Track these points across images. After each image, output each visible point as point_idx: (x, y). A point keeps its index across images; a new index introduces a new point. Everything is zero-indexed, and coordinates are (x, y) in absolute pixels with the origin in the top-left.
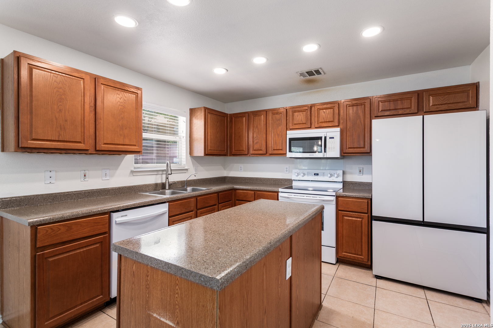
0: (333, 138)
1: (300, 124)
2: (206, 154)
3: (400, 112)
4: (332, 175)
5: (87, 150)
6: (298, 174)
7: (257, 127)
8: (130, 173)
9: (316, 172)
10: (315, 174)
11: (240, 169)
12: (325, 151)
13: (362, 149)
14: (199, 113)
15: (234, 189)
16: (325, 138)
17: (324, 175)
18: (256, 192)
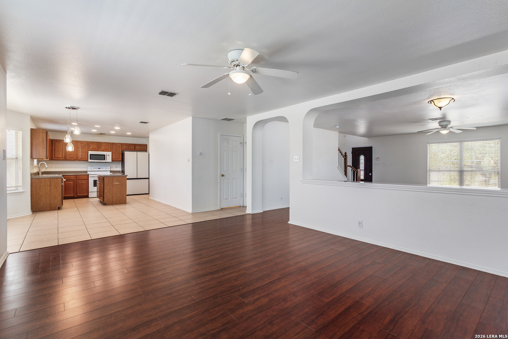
0: (109, 155)
1: (94, 149)
3: (131, 150)
4: (106, 168)
6: (91, 169)
10: (99, 168)
12: (106, 160)
13: (119, 160)
16: (106, 155)
17: (102, 168)
18: (76, 176)
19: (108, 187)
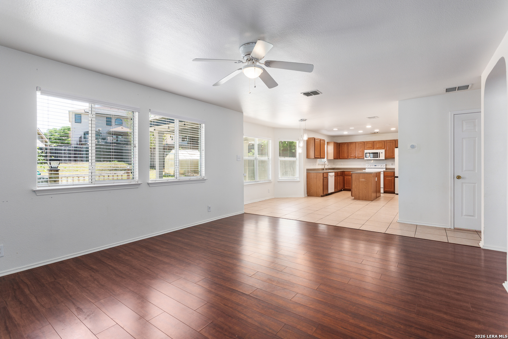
1: (370, 148)
2: (334, 159)
4: (381, 166)
5: (319, 158)
6: (368, 166)
7: (352, 148)
8: (318, 164)
10: (375, 166)
11: (341, 164)
13: (391, 157)
14: (331, 144)
15: (343, 171)
17: (378, 166)
19: (356, 182)
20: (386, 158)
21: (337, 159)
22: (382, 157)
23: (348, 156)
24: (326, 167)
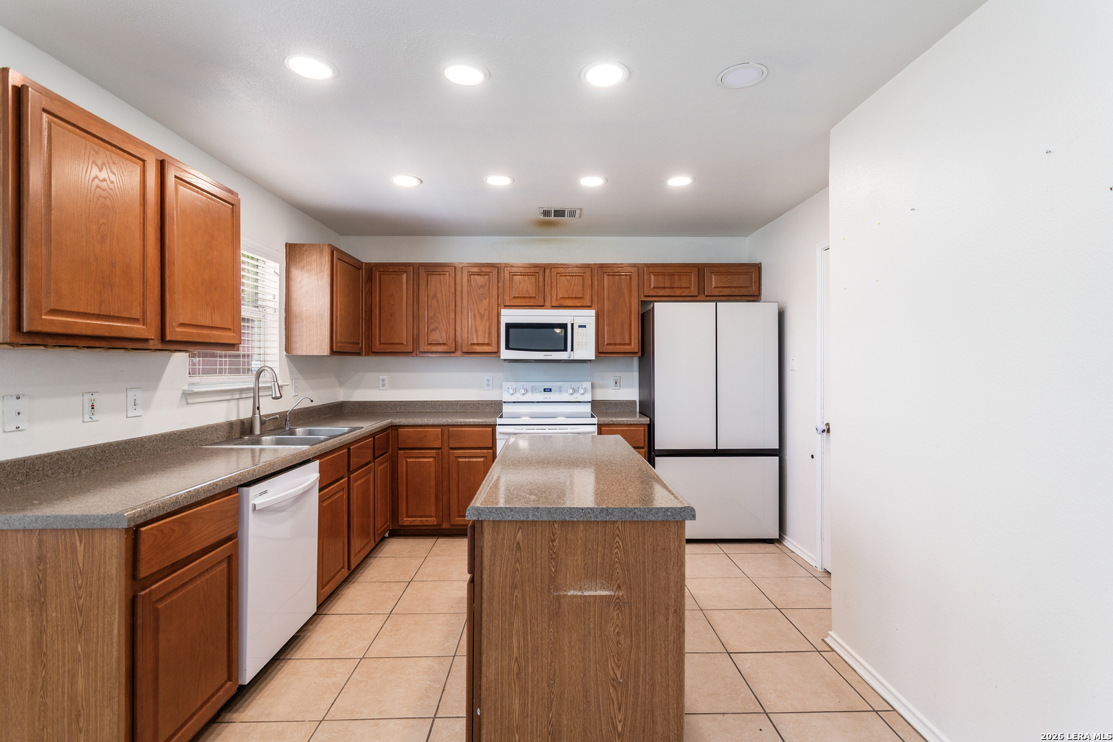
0: (585, 326)
1: (525, 297)
2: (333, 352)
3: (678, 292)
4: (574, 391)
5: (146, 340)
6: (515, 392)
7: (435, 296)
8: (181, 397)
9: (547, 385)
10: (545, 390)
11: (381, 383)
12: (572, 350)
13: (627, 347)
14: (314, 257)
15: (392, 426)
16: (572, 325)
17: (560, 390)
18: (445, 429)
19: (517, 624)
20: (603, 352)
21: (359, 354)
22: (584, 346)
23: (416, 340)
24: (269, 407)
